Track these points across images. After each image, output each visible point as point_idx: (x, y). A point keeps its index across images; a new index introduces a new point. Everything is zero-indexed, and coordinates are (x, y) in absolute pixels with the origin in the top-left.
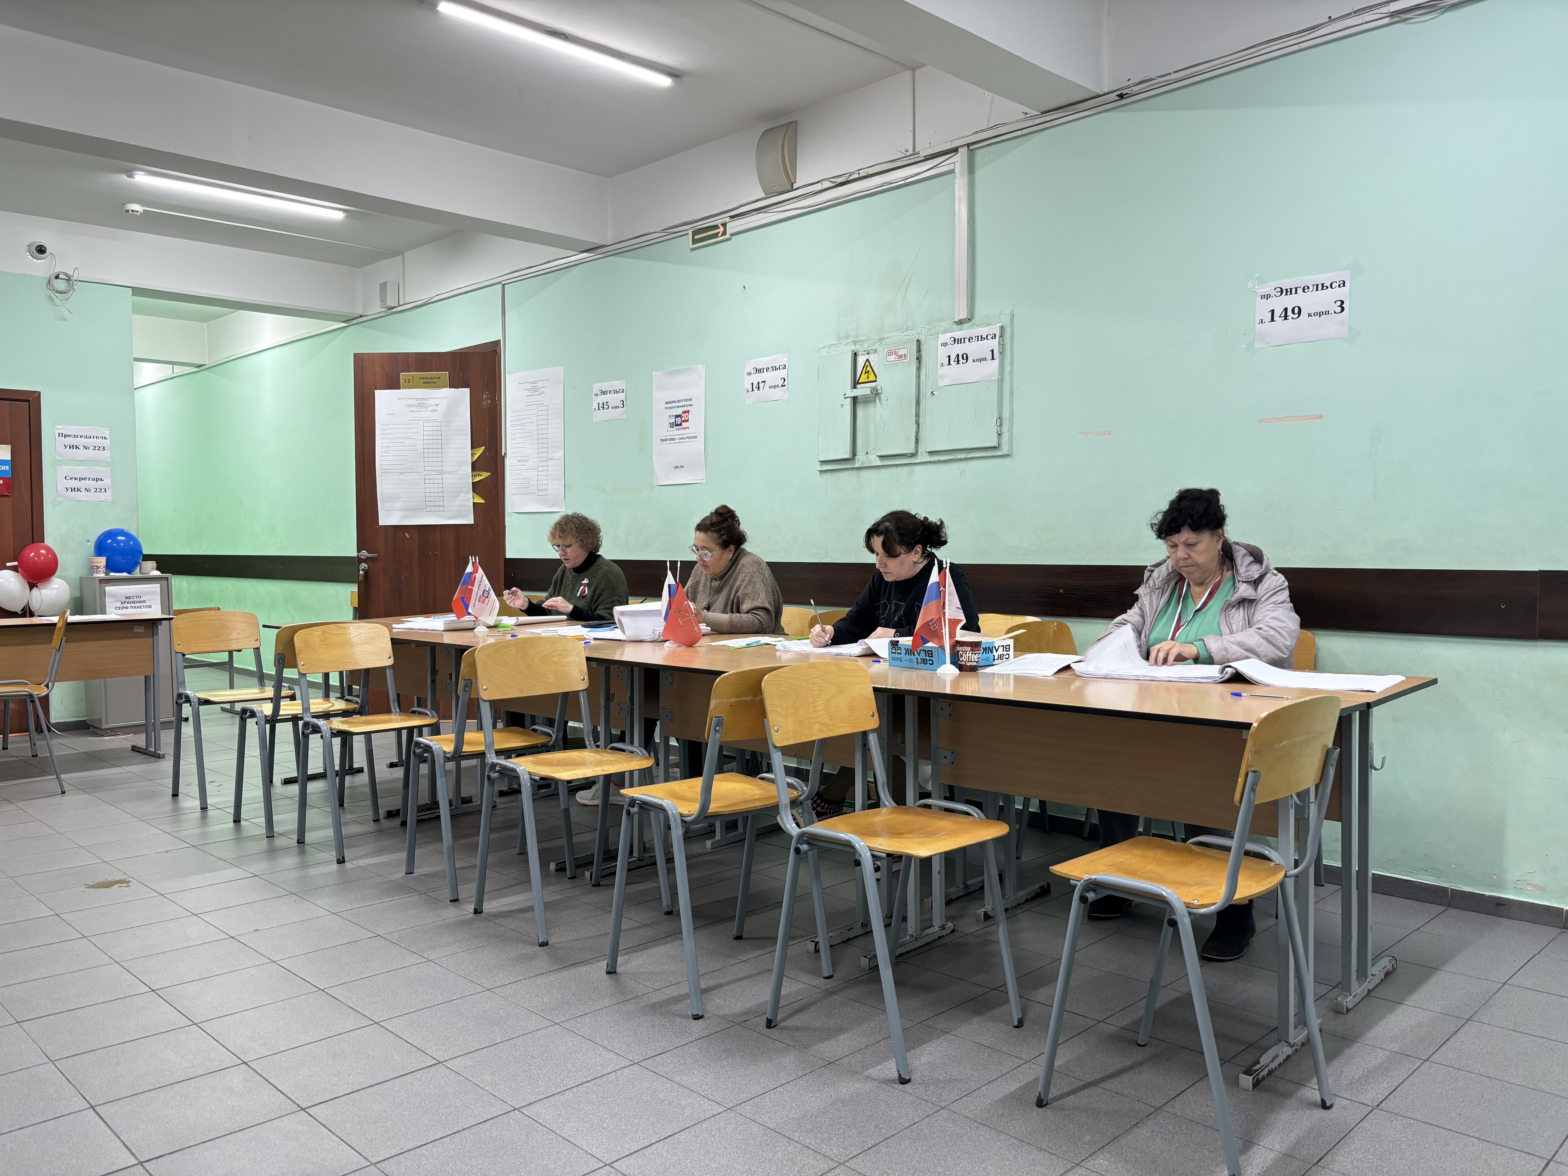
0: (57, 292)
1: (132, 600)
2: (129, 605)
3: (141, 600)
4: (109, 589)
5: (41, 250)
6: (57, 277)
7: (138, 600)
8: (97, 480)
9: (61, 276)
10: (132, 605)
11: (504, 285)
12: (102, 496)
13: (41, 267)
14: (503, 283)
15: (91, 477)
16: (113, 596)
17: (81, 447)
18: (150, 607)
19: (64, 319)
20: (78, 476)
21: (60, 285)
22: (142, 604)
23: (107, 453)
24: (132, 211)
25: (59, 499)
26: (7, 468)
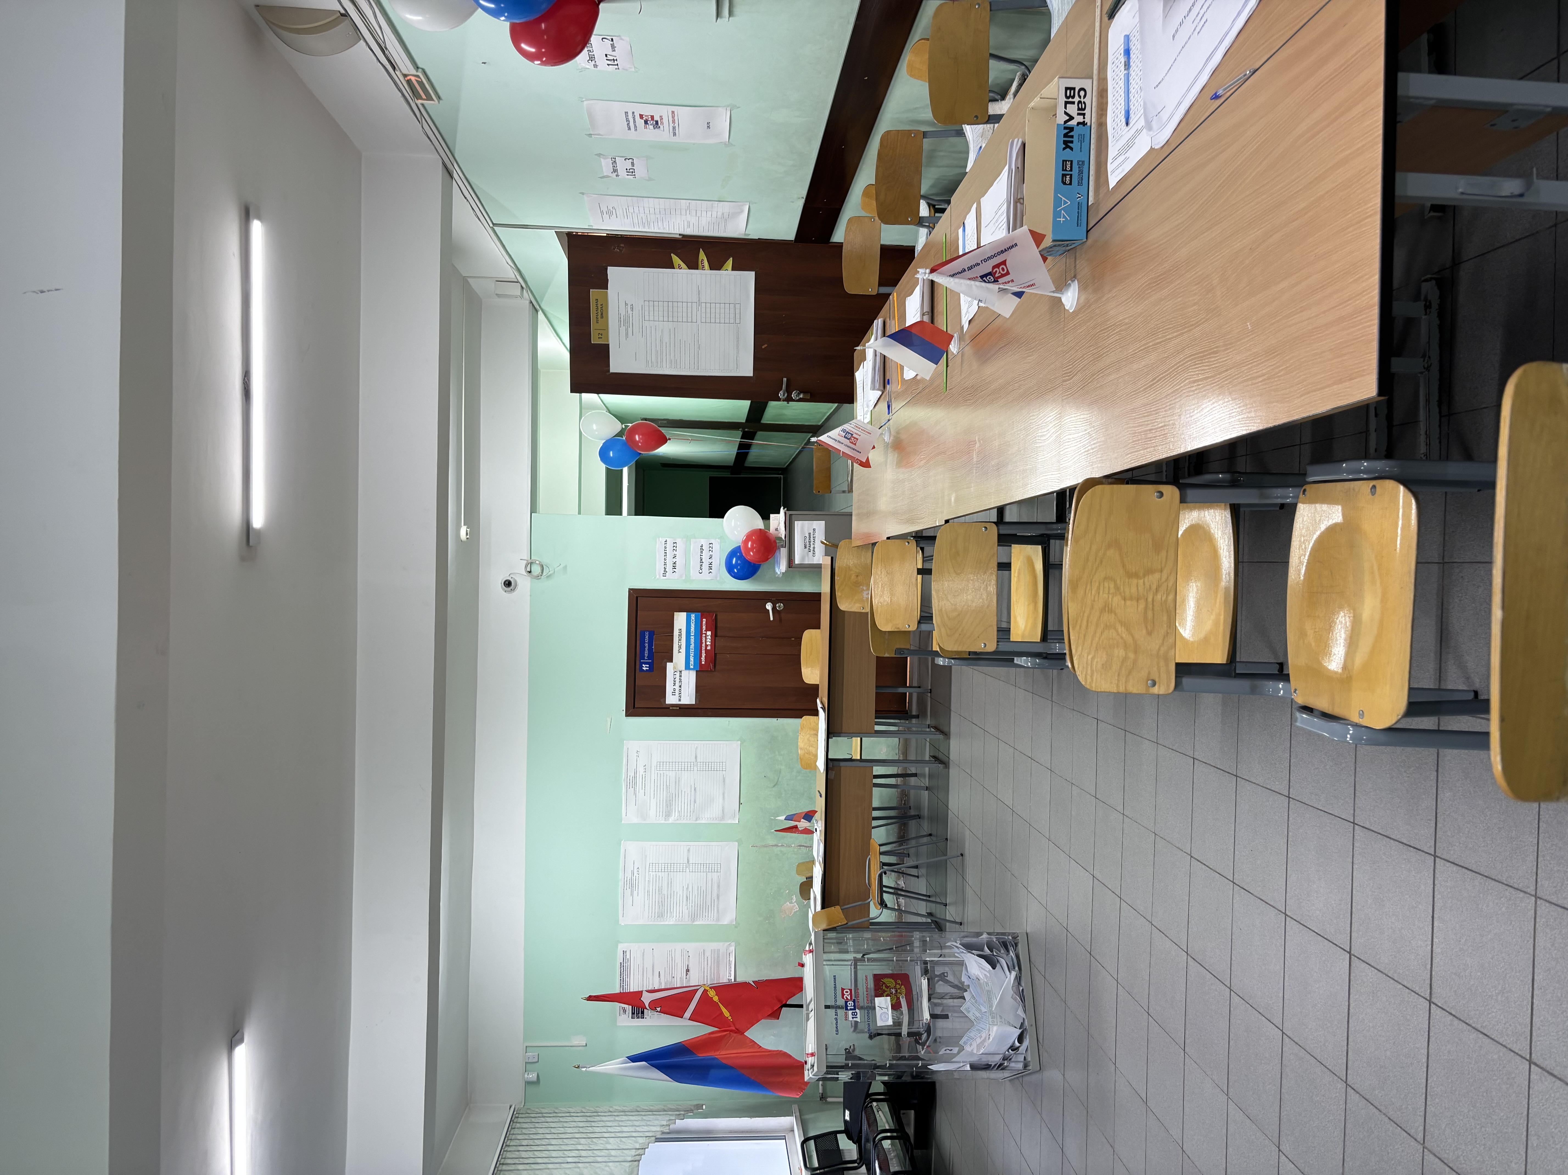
0: (542, 573)
1: (808, 543)
2: (812, 546)
3: (808, 536)
4: (797, 561)
5: (508, 584)
6: (530, 572)
7: (808, 539)
8: (702, 549)
9: (529, 569)
10: (812, 544)
11: (493, 224)
12: (716, 547)
13: (524, 583)
14: (491, 225)
15: (699, 554)
16: (803, 558)
17: (674, 560)
18: (814, 530)
19: (565, 567)
20: (699, 564)
21: (536, 570)
22: (812, 536)
23: (678, 541)
24: (467, 534)
25: (718, 579)
26: (693, 616)
